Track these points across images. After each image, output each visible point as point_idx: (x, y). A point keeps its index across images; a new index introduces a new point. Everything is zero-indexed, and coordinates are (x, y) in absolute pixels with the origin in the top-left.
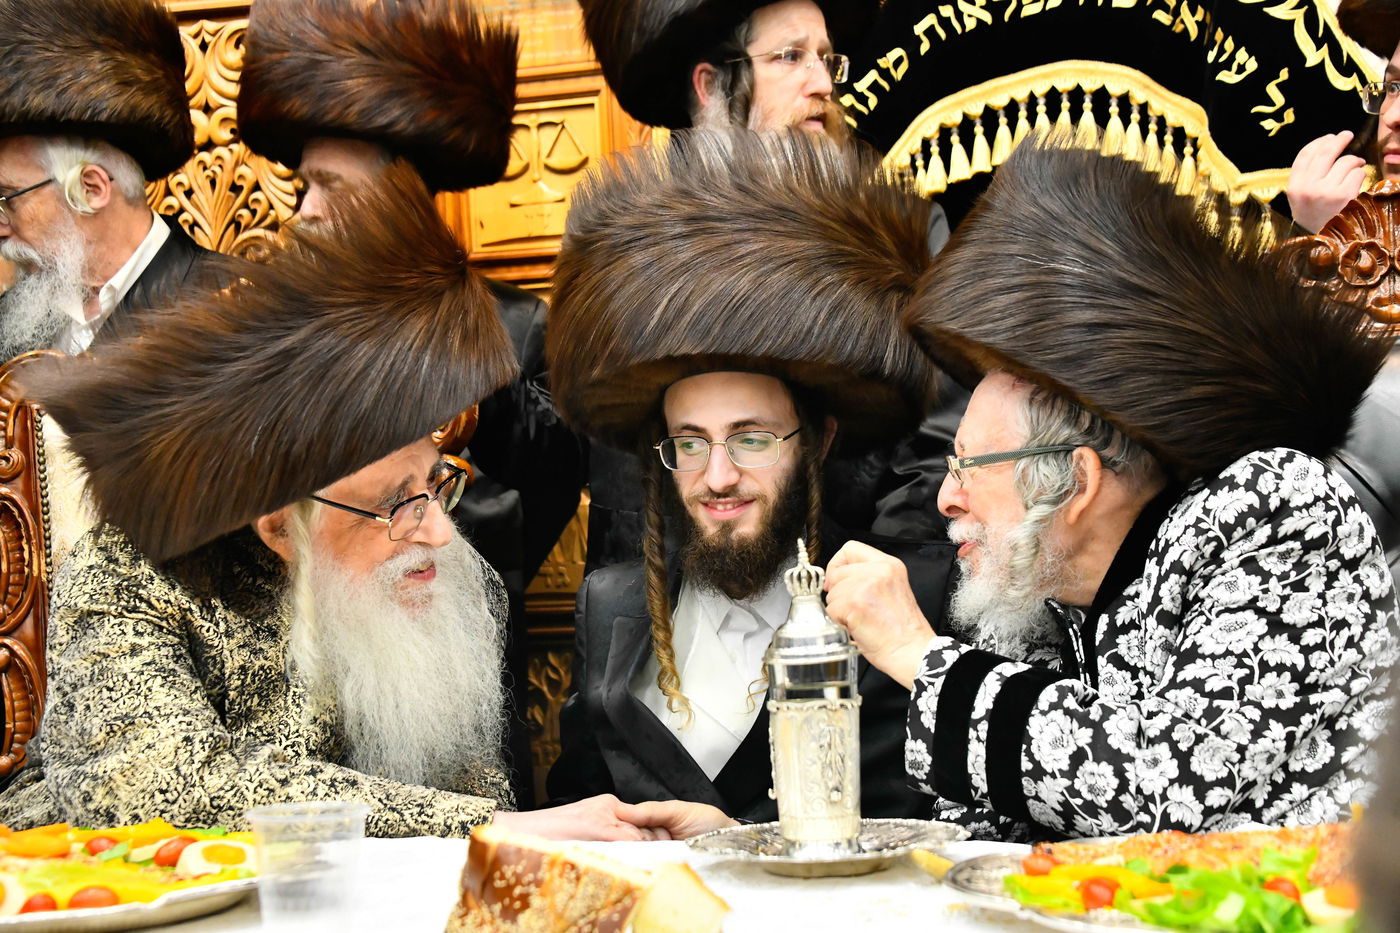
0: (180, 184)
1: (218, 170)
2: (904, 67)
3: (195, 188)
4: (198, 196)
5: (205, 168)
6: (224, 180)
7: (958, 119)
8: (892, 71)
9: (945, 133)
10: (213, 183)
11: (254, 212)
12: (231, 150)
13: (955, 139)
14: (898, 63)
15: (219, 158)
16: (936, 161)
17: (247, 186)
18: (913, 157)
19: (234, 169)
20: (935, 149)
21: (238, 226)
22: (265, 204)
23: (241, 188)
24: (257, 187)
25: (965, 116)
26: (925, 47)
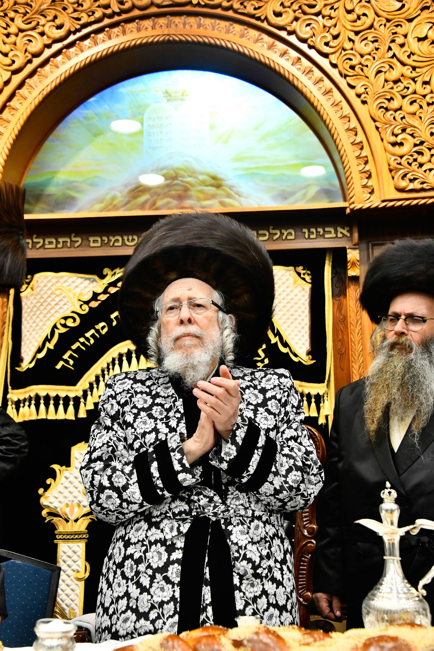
2: (106, 330)
7: (126, 351)
8: (101, 331)
9: (121, 356)
13: (124, 358)
14: (103, 328)
16: (117, 367)
18: (108, 365)
20: (117, 362)
25: (129, 350)
26: (115, 323)
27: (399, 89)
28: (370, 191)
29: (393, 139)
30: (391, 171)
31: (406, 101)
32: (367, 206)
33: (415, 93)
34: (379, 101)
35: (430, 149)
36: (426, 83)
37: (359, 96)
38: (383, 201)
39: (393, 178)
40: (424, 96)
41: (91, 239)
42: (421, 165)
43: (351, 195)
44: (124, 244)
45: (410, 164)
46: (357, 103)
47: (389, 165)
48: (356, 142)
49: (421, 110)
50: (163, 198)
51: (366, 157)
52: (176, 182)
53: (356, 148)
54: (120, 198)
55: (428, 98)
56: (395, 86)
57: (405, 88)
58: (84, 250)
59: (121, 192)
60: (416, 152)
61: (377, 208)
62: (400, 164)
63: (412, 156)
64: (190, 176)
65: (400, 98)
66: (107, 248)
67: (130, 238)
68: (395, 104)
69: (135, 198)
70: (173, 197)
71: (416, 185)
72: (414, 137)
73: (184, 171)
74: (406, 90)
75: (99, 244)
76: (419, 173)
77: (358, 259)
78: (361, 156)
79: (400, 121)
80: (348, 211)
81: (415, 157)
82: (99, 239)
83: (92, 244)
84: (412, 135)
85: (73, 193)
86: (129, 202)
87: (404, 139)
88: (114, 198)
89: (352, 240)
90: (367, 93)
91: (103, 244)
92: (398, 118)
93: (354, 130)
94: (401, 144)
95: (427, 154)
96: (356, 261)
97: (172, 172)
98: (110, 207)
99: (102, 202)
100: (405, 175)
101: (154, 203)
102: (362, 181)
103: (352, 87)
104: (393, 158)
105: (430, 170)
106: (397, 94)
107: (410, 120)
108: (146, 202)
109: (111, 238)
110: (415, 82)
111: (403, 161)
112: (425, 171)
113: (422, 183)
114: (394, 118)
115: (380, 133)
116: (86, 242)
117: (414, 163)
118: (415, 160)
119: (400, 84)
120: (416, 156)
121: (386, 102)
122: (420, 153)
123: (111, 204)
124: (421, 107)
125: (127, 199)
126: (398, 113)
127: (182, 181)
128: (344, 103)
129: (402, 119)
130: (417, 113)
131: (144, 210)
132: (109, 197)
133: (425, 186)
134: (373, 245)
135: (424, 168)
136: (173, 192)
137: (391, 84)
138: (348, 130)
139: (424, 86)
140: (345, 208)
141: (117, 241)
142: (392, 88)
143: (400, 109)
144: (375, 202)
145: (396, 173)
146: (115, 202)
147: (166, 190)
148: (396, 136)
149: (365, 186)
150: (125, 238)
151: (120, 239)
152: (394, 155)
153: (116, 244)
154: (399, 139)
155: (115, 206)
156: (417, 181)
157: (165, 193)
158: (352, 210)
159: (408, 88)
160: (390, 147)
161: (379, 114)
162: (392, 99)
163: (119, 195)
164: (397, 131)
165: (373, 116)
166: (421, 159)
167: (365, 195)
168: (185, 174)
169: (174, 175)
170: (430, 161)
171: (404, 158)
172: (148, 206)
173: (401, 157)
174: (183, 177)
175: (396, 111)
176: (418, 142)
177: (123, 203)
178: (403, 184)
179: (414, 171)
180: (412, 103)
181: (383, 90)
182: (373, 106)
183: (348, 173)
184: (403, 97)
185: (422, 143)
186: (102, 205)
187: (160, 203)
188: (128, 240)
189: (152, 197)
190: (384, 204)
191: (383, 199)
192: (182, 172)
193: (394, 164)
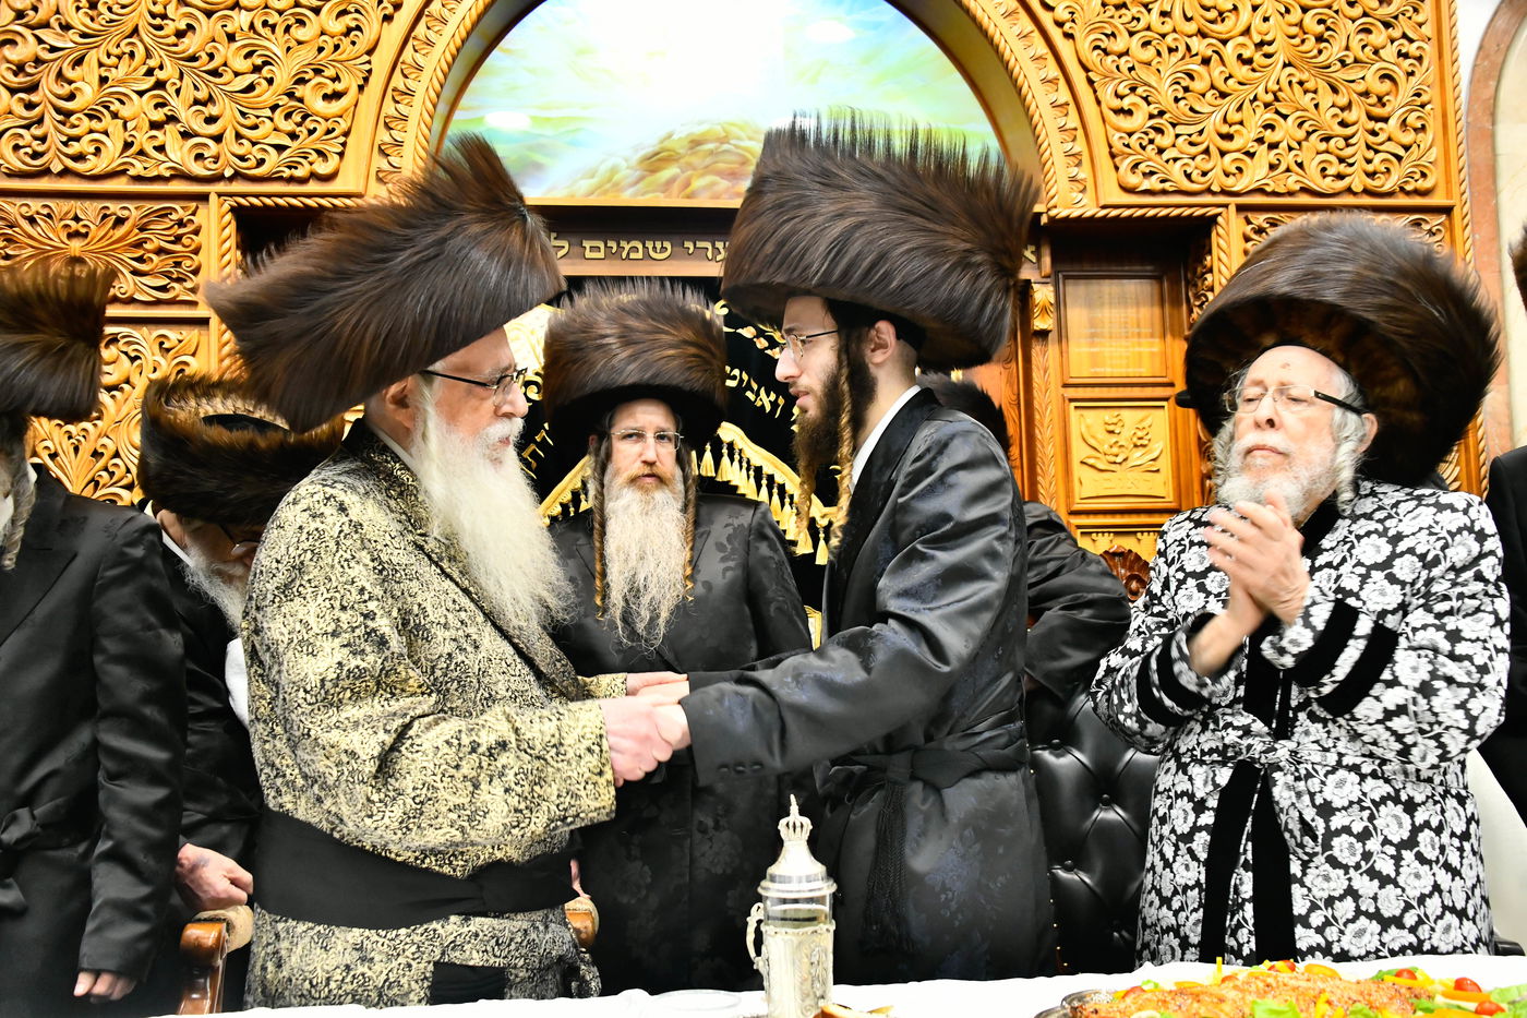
0: (47, 448)
1: (82, 439)
3: (60, 451)
4: (62, 458)
5: (70, 438)
6: (86, 448)
10: (76, 449)
11: (112, 474)
12: (95, 425)
15: (84, 430)
17: (108, 454)
19: (96, 441)
21: (97, 483)
22: (123, 469)
23: (102, 454)
24: (117, 455)
27: (1124, 19)
28: (1081, 187)
29: (1117, 103)
30: (1113, 156)
31: (1135, 42)
32: (1075, 213)
33: (1148, 28)
34: (1092, 37)
35: (1174, 125)
36: (1164, 14)
37: (1060, 24)
38: (1104, 207)
39: (1117, 168)
40: (1164, 36)
41: (587, 244)
42: (1161, 151)
43: (1051, 193)
44: (647, 256)
45: (1143, 148)
46: (1056, 34)
47: (1110, 147)
48: (1058, 103)
49: (1158, 59)
50: (702, 175)
51: (1076, 129)
52: (725, 147)
53: (1057, 112)
54: (626, 173)
55: (1169, 39)
56: (1117, 14)
57: (1134, 18)
58: (573, 264)
59: (626, 160)
60: (1151, 127)
61: (1092, 218)
62: (1128, 146)
63: (1146, 133)
64: (750, 139)
65: (1127, 34)
66: (614, 262)
67: (658, 245)
68: (1119, 45)
69: (653, 171)
70: (720, 173)
71: (1153, 183)
72: (1149, 104)
73: (741, 128)
74: (1135, 22)
75: (601, 255)
76: (1157, 162)
77: (1053, 301)
78: (1067, 127)
79: (1127, 72)
80: (1044, 220)
81: (1151, 136)
82: (602, 246)
83: (588, 254)
84: (1145, 99)
85: (538, 158)
86: (641, 179)
87: (1134, 104)
88: (614, 170)
89: (1039, 268)
90: (1073, 21)
91: (609, 255)
92: (1124, 68)
93: (1054, 81)
94: (1129, 113)
95: (1170, 131)
96: (1048, 305)
97: (719, 128)
98: (608, 186)
99: (592, 177)
100: (1136, 166)
101: (687, 184)
102: (1071, 169)
103: (1050, 8)
104: (1118, 135)
105: (1175, 160)
106: (1121, 27)
107: (1142, 73)
108: (671, 182)
109: (623, 244)
110: (1149, 11)
111: (1133, 141)
112: (1167, 161)
113: (1163, 181)
114: (1118, 67)
115: (1095, 91)
116: (576, 249)
117: (1150, 147)
118: (1151, 142)
119: (1124, 11)
120: (1152, 134)
121: (1103, 37)
122: (1159, 131)
123: (609, 181)
124: (1159, 54)
125: (638, 173)
126: (1124, 59)
127: (736, 146)
128: (1037, 36)
129: (1131, 69)
130: (1154, 63)
131: (669, 196)
132: (604, 169)
133: (1167, 186)
134: (1066, 278)
135: (1166, 156)
136: (721, 166)
137: (1111, 11)
138: (1045, 81)
139: (1162, 19)
140: (1041, 214)
141: (635, 249)
142: (1112, 17)
143: (1127, 53)
144: (1088, 208)
145: (1122, 160)
146: (616, 178)
147: (708, 160)
148: (1122, 97)
149: (1073, 179)
150: (649, 244)
151: (640, 246)
152: (1118, 130)
153: (632, 256)
154: (1125, 104)
155: (616, 185)
156: (1155, 177)
157: (707, 167)
158: (1052, 219)
159: (1138, 20)
160: (1110, 115)
161: (1093, 58)
162: (1113, 35)
163: (624, 164)
164: (1122, 90)
165: (1084, 60)
166: (1160, 141)
167: (1074, 195)
168: (743, 135)
169: (723, 134)
170: (1174, 146)
171: (1135, 137)
172: (676, 187)
173: (1130, 135)
174: (739, 138)
175: (1120, 56)
176: (1156, 112)
177: (631, 180)
178: (1134, 180)
179: (1149, 160)
180: (1146, 44)
181: (1098, 19)
182: (1085, 44)
183: (1047, 154)
184: (1131, 34)
185: (1161, 113)
186: (594, 182)
187: (697, 184)
188: (654, 248)
189: (683, 172)
190: (1102, 213)
191: (1102, 203)
192: (735, 131)
193: (1118, 146)
